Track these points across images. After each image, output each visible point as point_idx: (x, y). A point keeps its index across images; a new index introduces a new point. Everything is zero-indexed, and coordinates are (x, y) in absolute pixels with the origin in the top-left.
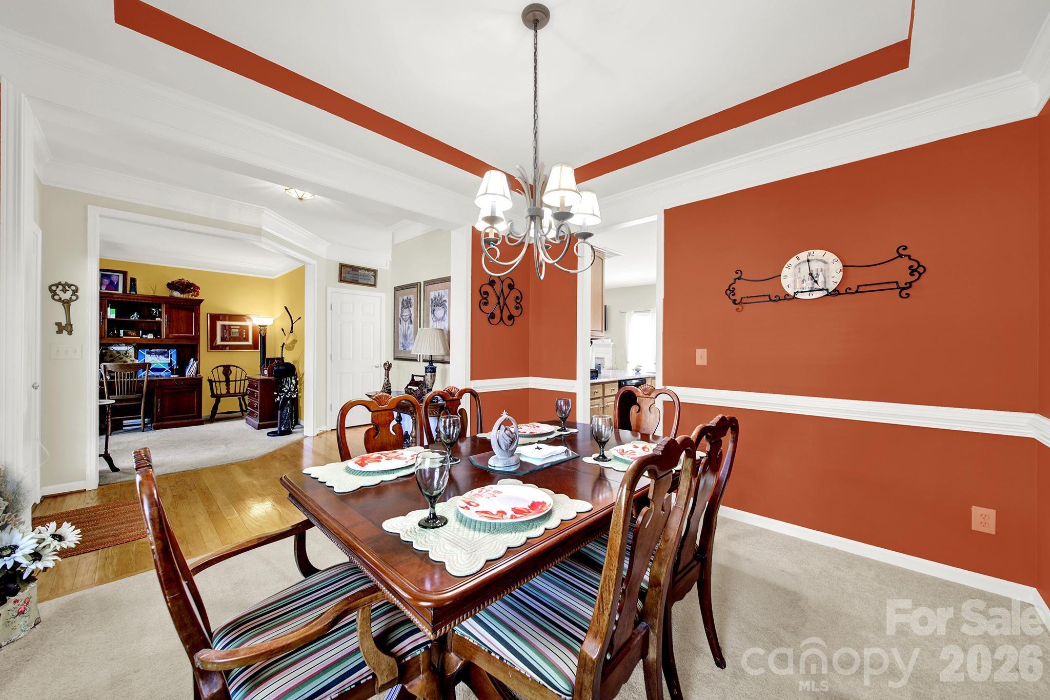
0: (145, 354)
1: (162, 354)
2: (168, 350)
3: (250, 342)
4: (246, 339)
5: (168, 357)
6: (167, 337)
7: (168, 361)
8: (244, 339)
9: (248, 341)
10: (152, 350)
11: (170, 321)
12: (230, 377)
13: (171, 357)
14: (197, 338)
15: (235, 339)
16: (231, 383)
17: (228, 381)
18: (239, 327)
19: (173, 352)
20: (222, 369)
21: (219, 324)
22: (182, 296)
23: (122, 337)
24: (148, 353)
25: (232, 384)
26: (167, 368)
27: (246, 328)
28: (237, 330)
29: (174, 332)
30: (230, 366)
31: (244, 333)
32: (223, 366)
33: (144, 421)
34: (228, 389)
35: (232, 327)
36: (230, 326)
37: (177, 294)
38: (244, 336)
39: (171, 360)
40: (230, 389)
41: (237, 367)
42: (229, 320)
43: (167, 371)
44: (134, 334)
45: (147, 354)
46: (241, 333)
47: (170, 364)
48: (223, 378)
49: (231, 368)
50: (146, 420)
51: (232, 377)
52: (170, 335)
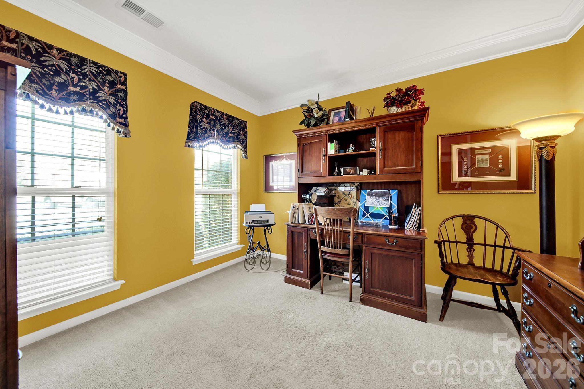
0: (366, 195)
1: (382, 195)
2: (389, 190)
3: (513, 176)
4: (505, 171)
5: (388, 200)
6: (382, 173)
7: (387, 204)
8: (500, 170)
9: (508, 173)
10: (373, 191)
11: (384, 150)
12: (475, 236)
13: (391, 200)
14: (419, 171)
15: (482, 172)
16: (475, 247)
17: (470, 243)
18: (489, 151)
19: (394, 193)
20: (459, 221)
21: (455, 148)
22: (399, 110)
23: (342, 175)
24: (370, 195)
25: (478, 250)
26: (387, 215)
27: (505, 152)
28: (487, 157)
29: (390, 164)
30: (473, 217)
31: (500, 161)
32: (463, 216)
33: (351, 276)
34: (471, 256)
35: (476, 152)
36: (472, 150)
37: (394, 110)
38: (500, 166)
39: (391, 204)
40: (473, 257)
41: (486, 220)
42: (472, 141)
43: (386, 219)
44: (352, 171)
45: (367, 195)
46: (493, 160)
47: (390, 209)
48: (462, 237)
49: (476, 220)
50: (353, 274)
51: (478, 237)
52: (385, 169)
